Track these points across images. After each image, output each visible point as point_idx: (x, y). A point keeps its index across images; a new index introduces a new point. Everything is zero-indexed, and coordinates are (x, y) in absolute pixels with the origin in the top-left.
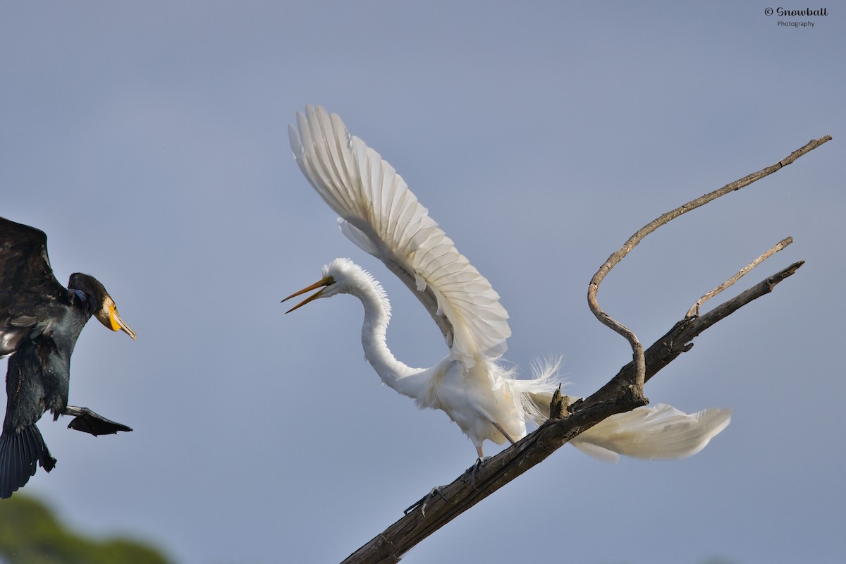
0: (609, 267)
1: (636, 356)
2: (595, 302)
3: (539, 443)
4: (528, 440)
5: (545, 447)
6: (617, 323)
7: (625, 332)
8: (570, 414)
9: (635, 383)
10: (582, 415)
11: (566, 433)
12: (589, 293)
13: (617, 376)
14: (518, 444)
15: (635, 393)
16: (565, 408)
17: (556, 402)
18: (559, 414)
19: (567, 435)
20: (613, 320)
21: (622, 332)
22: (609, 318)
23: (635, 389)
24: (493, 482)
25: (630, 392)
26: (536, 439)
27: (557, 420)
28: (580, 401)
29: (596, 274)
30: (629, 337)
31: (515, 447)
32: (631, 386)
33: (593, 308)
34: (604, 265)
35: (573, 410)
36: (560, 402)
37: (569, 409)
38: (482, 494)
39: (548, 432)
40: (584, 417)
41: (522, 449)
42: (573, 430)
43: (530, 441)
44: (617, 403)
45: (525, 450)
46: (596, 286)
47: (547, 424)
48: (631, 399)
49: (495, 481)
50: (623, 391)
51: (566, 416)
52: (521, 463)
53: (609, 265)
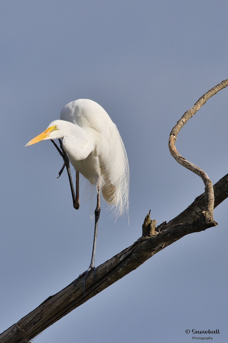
0: (184, 122)
1: (207, 189)
2: (174, 148)
3: (134, 255)
4: (126, 253)
5: (138, 258)
6: (192, 164)
7: (198, 171)
8: (158, 233)
9: (207, 209)
10: (167, 234)
11: (154, 247)
12: (170, 142)
13: (193, 205)
14: (118, 256)
15: (207, 217)
16: (154, 229)
17: (147, 224)
18: (149, 233)
19: (155, 249)
20: (189, 162)
21: (196, 171)
22: (186, 161)
23: (207, 214)
24: (100, 285)
25: (203, 216)
26: (132, 252)
27: (147, 237)
28: (165, 223)
29: (175, 127)
30: (202, 175)
31: (116, 258)
32: (204, 212)
33: (173, 153)
34: (180, 120)
35: (159, 230)
36: (150, 224)
37: (157, 230)
38: (91, 294)
39: (141, 247)
40: (168, 235)
41: (121, 259)
42: (160, 245)
43: (127, 253)
44: (193, 225)
45: (124, 260)
46: (175, 136)
47: (140, 241)
48: (204, 222)
49: (101, 284)
50: (197, 216)
51: (154, 234)
52: (120, 270)
53: (184, 120)
